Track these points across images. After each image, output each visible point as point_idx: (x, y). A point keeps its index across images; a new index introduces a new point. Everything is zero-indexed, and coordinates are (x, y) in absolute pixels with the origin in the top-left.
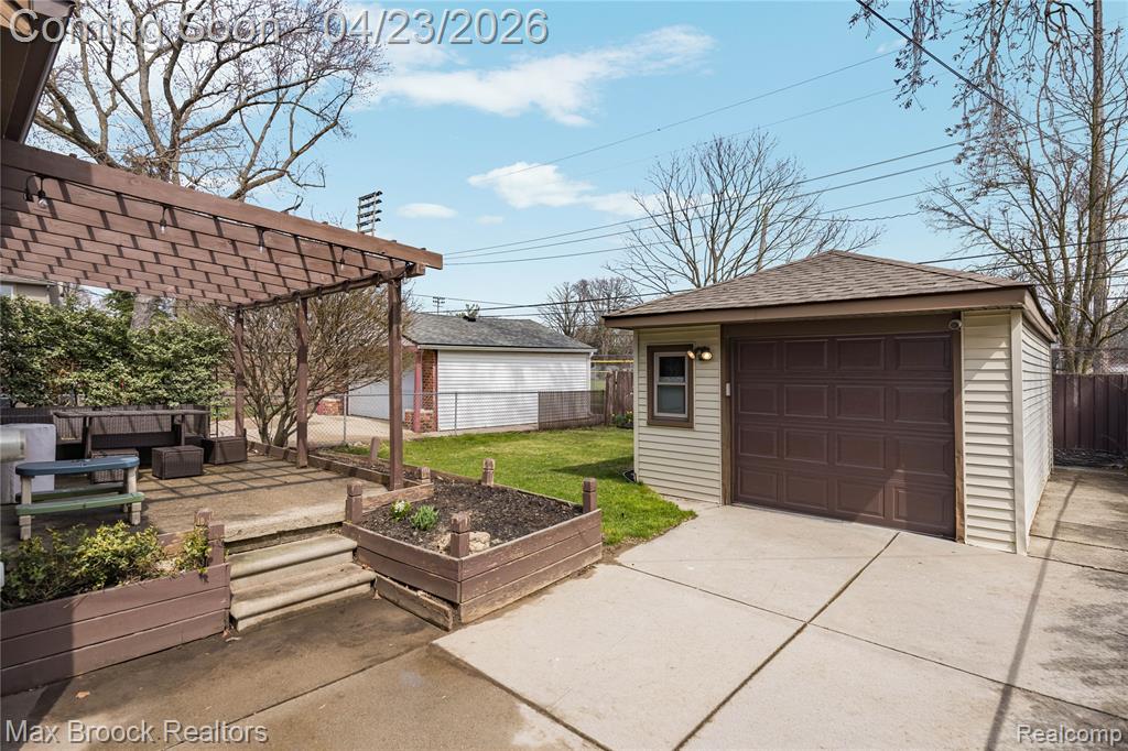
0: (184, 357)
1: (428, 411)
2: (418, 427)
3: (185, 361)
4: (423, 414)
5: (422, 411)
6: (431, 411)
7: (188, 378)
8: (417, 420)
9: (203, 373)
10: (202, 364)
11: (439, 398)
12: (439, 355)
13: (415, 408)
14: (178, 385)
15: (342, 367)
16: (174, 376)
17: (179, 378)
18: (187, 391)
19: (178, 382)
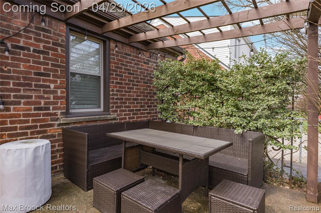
16: (244, 105)
17: (249, 107)
18: (256, 120)
19: (248, 110)
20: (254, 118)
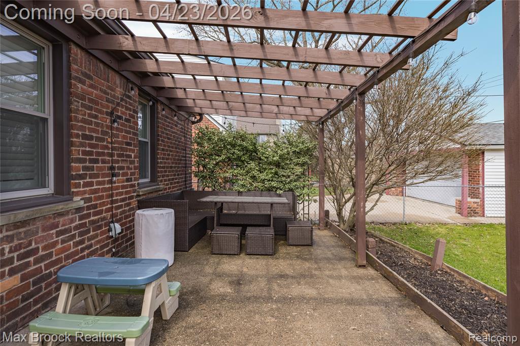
0: (287, 159)
1: (475, 200)
2: (465, 212)
3: (288, 162)
4: (470, 203)
5: (469, 199)
6: (478, 200)
7: (290, 174)
8: (465, 206)
9: (299, 170)
10: (298, 164)
11: (486, 189)
12: (486, 154)
13: (463, 197)
14: (284, 179)
15: (402, 163)
16: (281, 172)
17: (284, 174)
18: (289, 183)
19: (284, 176)
20: (287, 182)
